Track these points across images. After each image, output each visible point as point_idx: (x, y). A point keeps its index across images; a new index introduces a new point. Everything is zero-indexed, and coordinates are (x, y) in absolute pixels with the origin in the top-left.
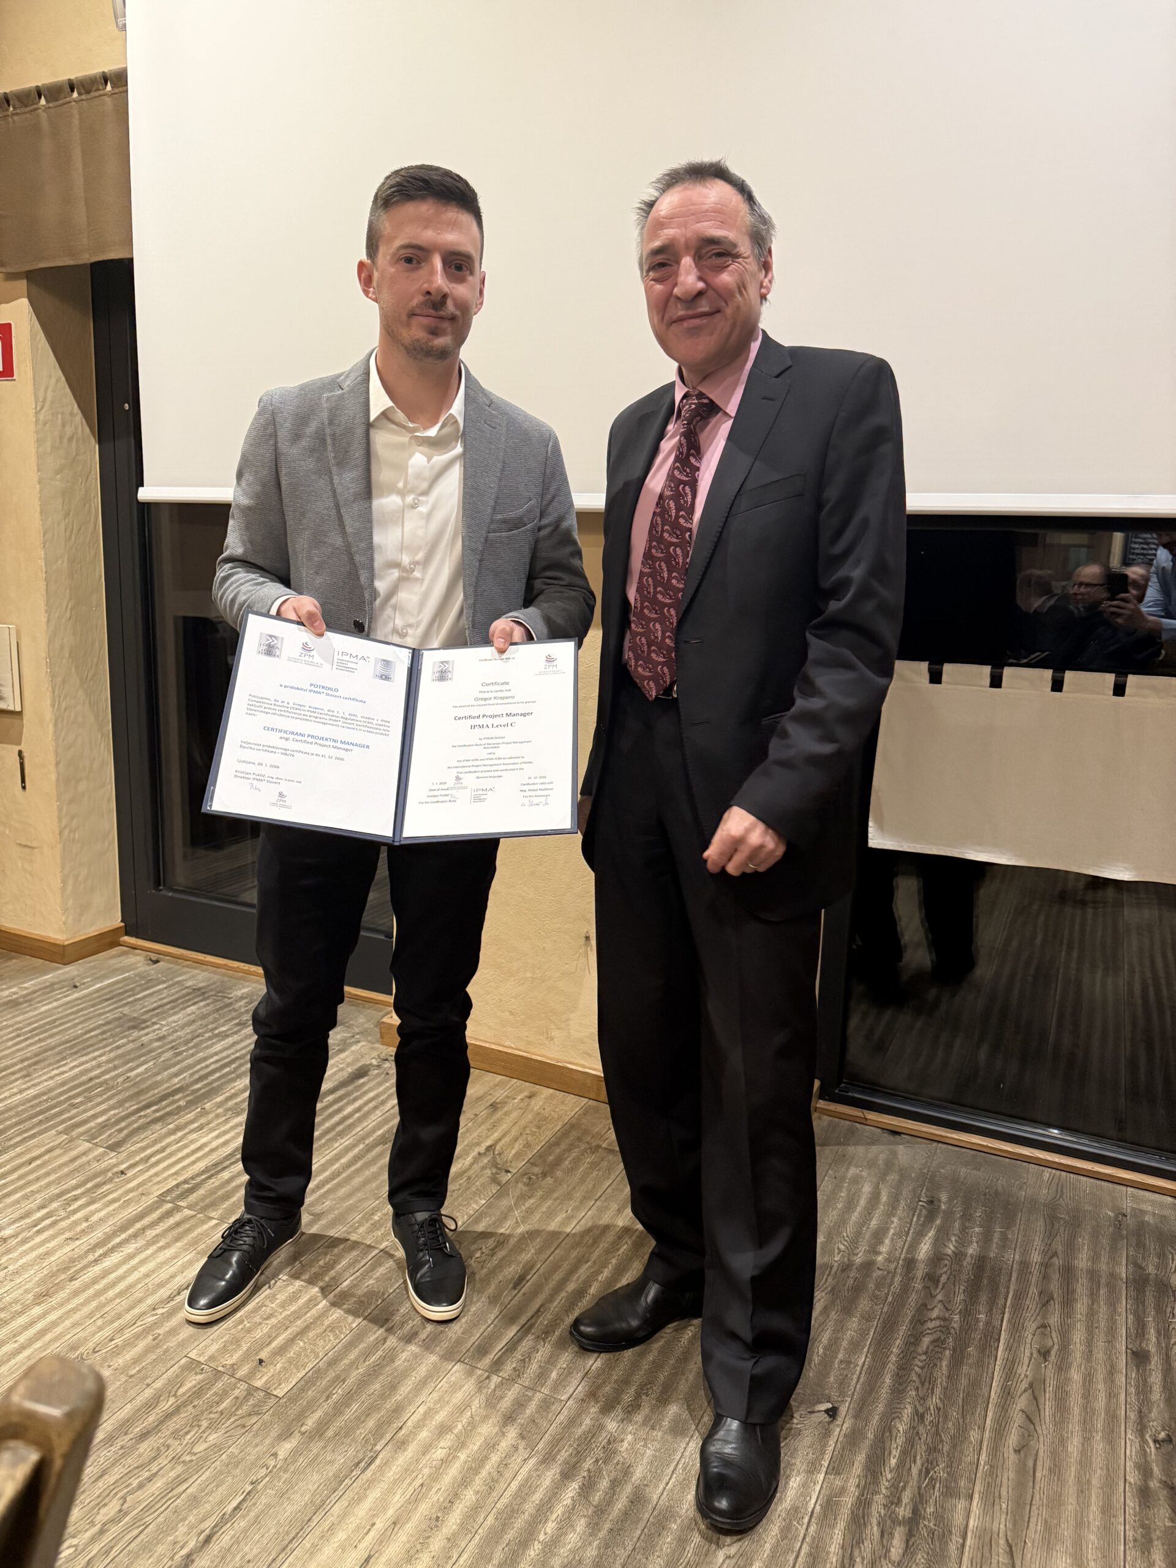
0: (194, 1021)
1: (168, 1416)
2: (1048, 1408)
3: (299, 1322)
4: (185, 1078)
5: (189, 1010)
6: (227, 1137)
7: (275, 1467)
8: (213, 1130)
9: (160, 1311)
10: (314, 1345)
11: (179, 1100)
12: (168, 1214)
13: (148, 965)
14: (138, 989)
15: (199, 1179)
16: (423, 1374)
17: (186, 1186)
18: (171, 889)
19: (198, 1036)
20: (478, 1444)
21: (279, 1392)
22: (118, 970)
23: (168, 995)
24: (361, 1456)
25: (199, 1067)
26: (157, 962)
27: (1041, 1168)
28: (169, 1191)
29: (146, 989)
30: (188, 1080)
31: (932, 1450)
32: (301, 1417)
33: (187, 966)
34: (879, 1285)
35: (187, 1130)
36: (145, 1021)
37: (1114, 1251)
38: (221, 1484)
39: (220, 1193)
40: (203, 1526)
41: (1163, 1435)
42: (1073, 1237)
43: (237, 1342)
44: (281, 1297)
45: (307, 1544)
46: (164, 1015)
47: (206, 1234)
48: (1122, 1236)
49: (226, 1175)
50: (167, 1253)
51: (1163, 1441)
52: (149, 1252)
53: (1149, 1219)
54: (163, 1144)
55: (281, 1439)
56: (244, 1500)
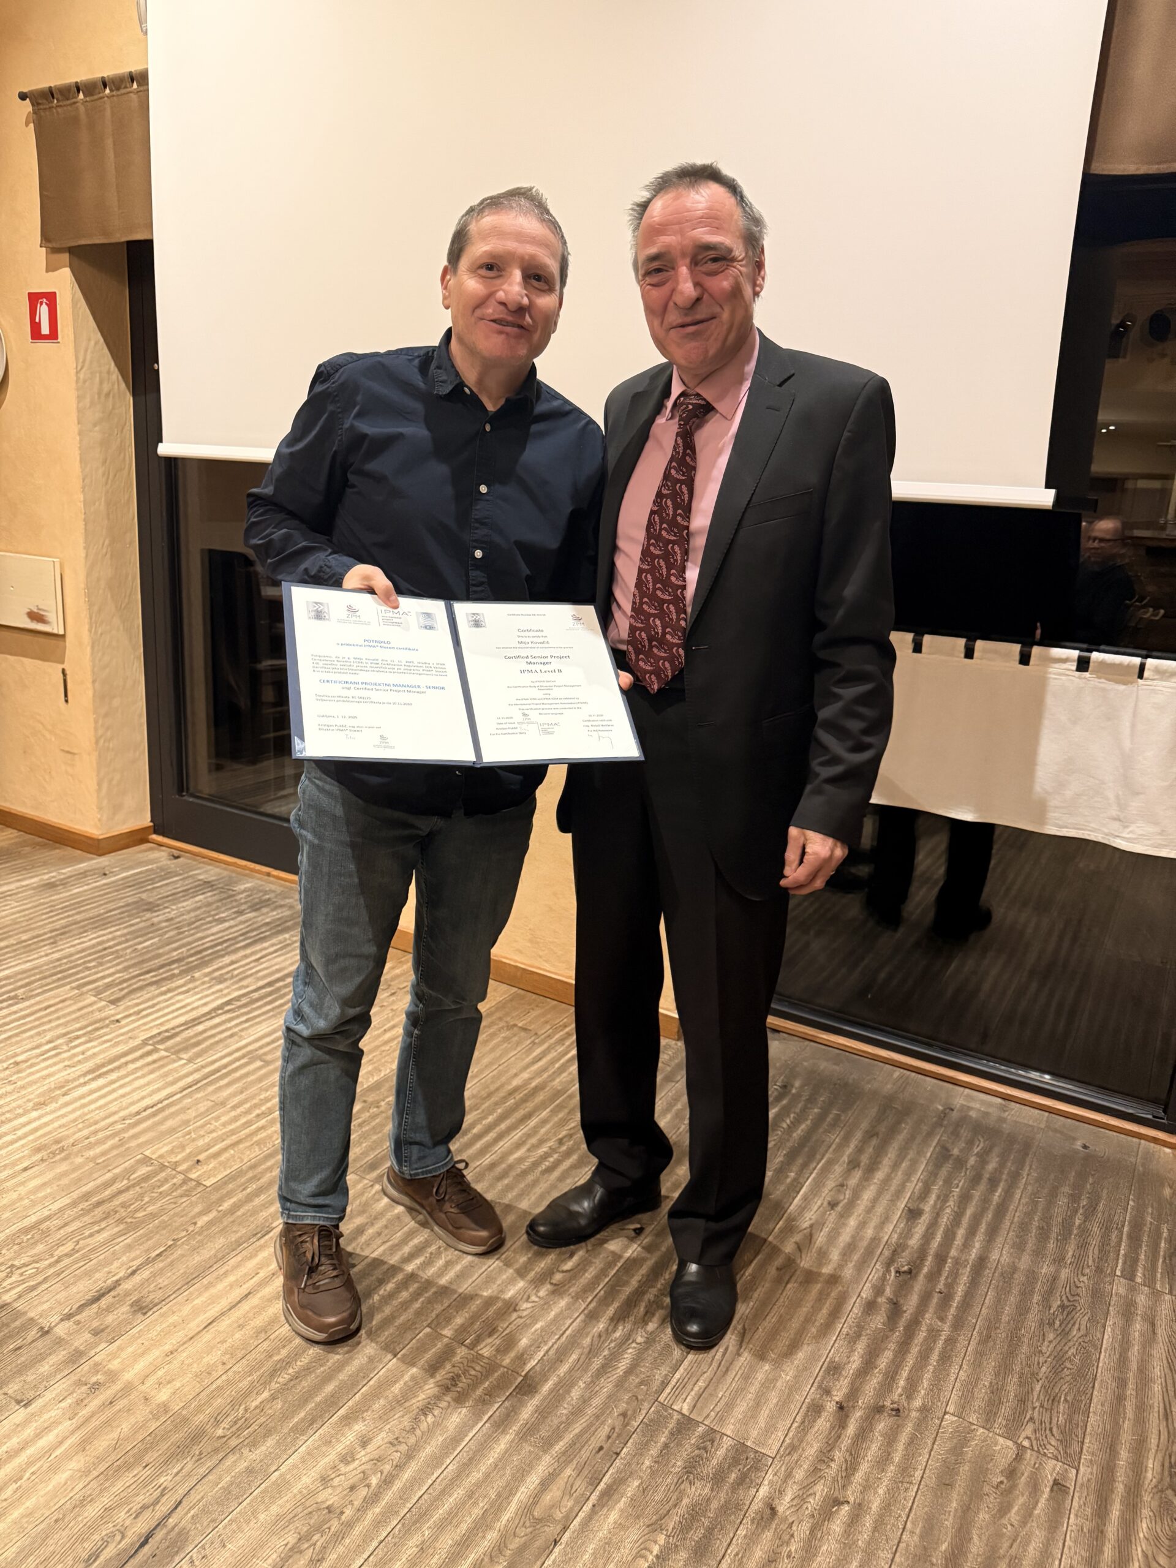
0: (199, 908)
1: (120, 1192)
4: (182, 952)
5: (197, 899)
6: (208, 999)
7: (193, 1231)
8: (197, 993)
9: (127, 1122)
10: (242, 1153)
11: (174, 969)
12: (149, 1053)
13: (170, 859)
14: (158, 879)
15: (178, 1030)
17: (167, 1034)
18: (193, 795)
19: (200, 920)
21: (208, 1183)
22: (144, 862)
23: (183, 886)
25: (196, 944)
26: (177, 857)
27: (893, 1067)
28: (152, 1037)
29: (164, 880)
30: (185, 954)
32: (221, 1200)
33: (203, 863)
35: (176, 992)
36: (158, 905)
37: (930, 1134)
38: (151, 1238)
39: (193, 1041)
40: (131, 1264)
41: (906, 1268)
42: (898, 1122)
43: (183, 1147)
44: (224, 1119)
45: (205, 1281)
46: (175, 901)
47: (175, 1070)
48: (941, 1125)
49: (200, 1028)
50: (142, 1082)
51: (904, 1272)
52: (127, 1080)
53: (973, 1114)
54: (155, 1001)
55: (201, 1214)
56: (165, 1250)
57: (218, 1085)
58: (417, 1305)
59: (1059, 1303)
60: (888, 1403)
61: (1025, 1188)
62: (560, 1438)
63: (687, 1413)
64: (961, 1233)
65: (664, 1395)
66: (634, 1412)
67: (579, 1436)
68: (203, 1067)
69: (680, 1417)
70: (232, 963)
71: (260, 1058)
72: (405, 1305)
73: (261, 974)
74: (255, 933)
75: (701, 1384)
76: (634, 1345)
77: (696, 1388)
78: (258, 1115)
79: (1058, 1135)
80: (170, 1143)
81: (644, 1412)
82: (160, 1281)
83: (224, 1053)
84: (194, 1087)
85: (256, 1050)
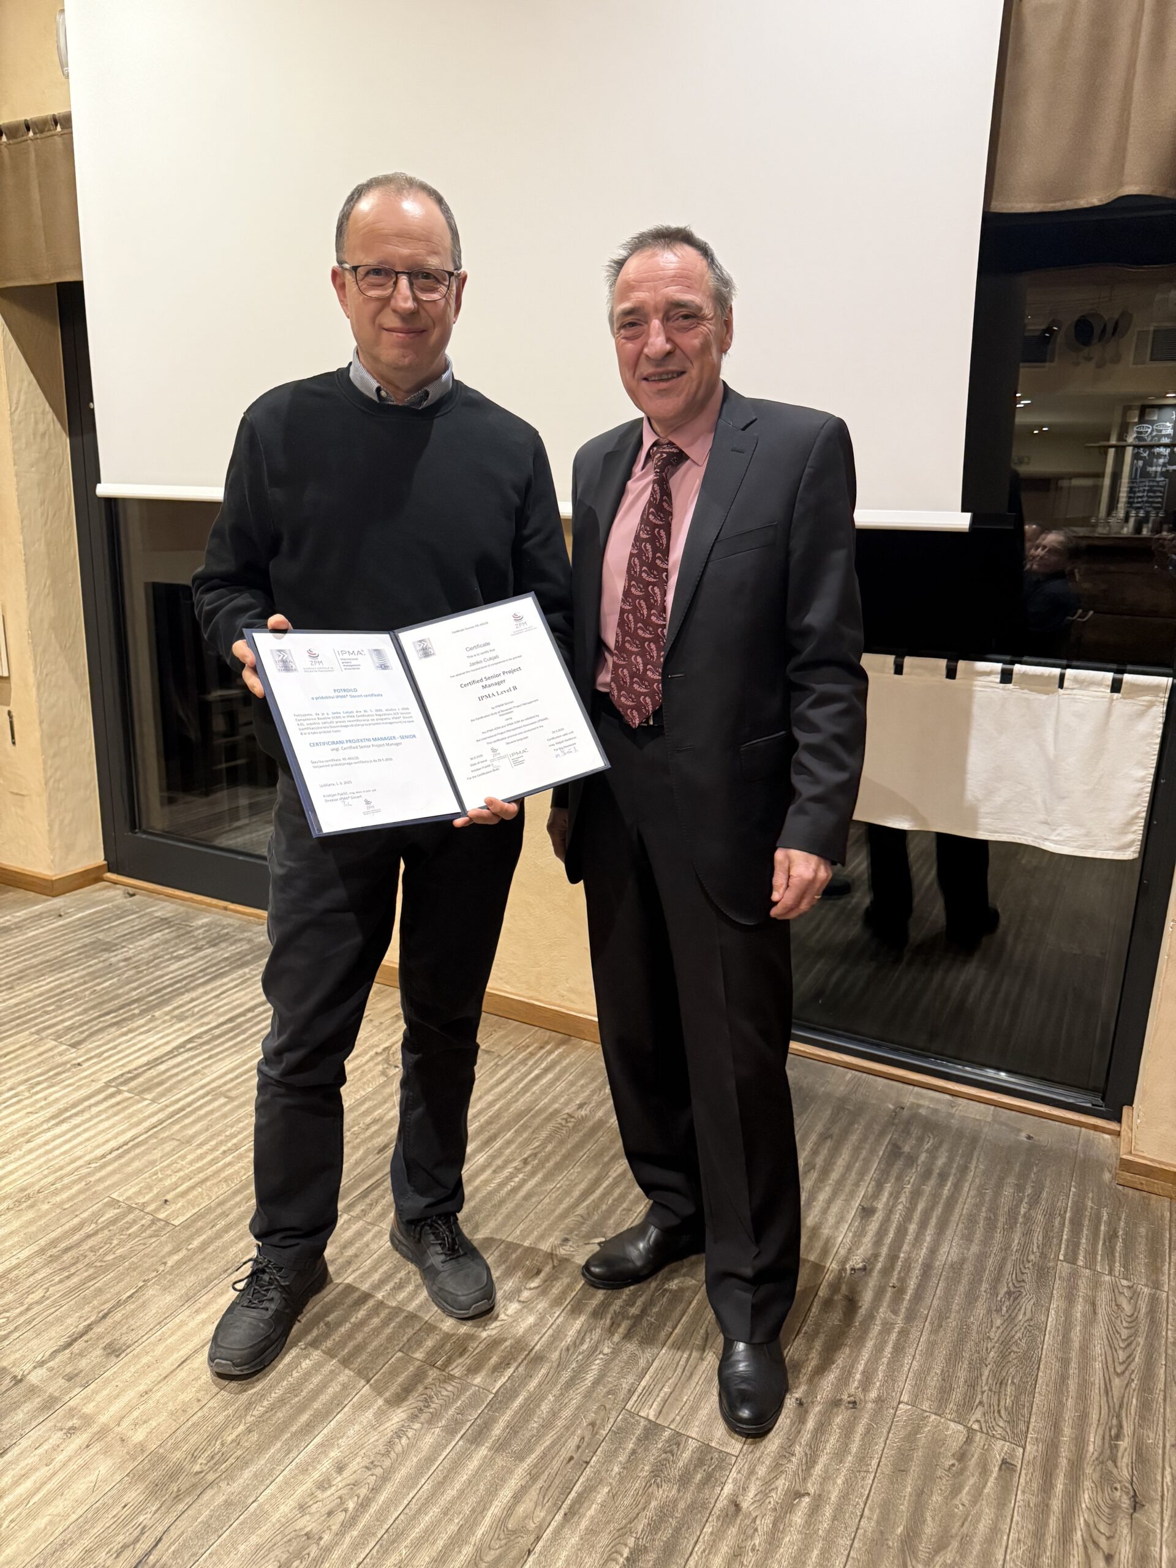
0: (157, 945)
1: (89, 1236)
3: (200, 1174)
4: (141, 992)
5: (155, 936)
6: (169, 1038)
7: (163, 1270)
8: (159, 1032)
9: (93, 1165)
10: (210, 1191)
11: (134, 1009)
12: (112, 1096)
13: (126, 897)
14: (114, 918)
15: (140, 1070)
17: (130, 1075)
18: (145, 832)
19: (159, 958)
21: (176, 1222)
22: (100, 901)
23: (140, 923)
25: (155, 983)
26: (133, 895)
27: (846, 1070)
28: (115, 1078)
29: (120, 918)
30: (144, 993)
33: (159, 899)
35: (137, 1032)
36: (116, 945)
37: (882, 1134)
38: (122, 1280)
39: (155, 1081)
40: (102, 1308)
41: (861, 1265)
42: (851, 1124)
43: (150, 1188)
44: (190, 1157)
45: (177, 1320)
46: (132, 940)
47: (140, 1111)
48: (893, 1124)
49: (163, 1067)
50: (107, 1124)
51: (859, 1269)
52: (91, 1123)
53: (923, 1111)
54: (116, 1043)
55: (171, 1253)
56: (136, 1292)
57: (183, 1124)
58: (388, 1330)
59: (1005, 1289)
60: (845, 1397)
61: (973, 1181)
62: (531, 1451)
63: (654, 1419)
64: (912, 1228)
65: (631, 1403)
66: (603, 1420)
67: (549, 1448)
68: (167, 1106)
69: (647, 1422)
70: (193, 1000)
71: (224, 1095)
72: (377, 1331)
73: (222, 1010)
74: (214, 969)
75: (666, 1389)
76: (601, 1356)
77: (662, 1394)
78: (224, 1152)
79: (1004, 1127)
80: (137, 1184)
81: (612, 1420)
82: (132, 1322)
83: (188, 1091)
84: (159, 1127)
85: (220, 1087)
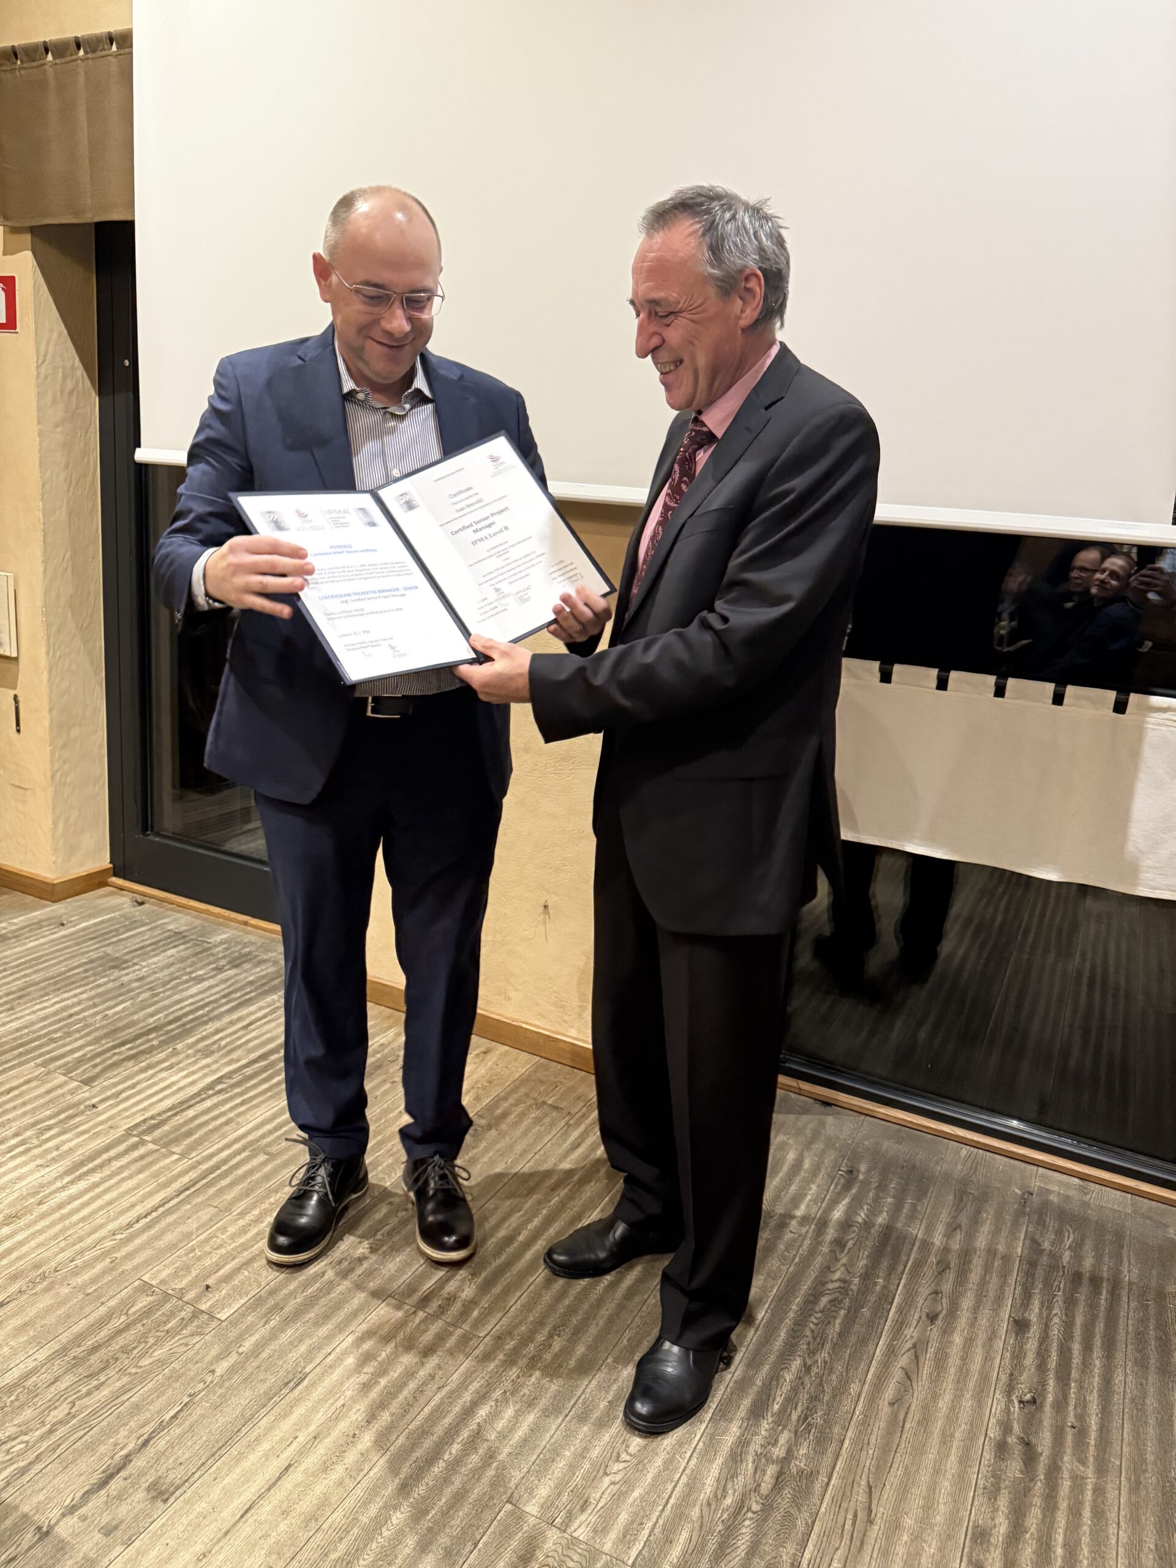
0: (172, 964)
1: (119, 1332)
2: (926, 1369)
3: (245, 1254)
4: (159, 1019)
5: (169, 953)
6: (195, 1077)
7: (212, 1382)
8: (182, 1069)
9: (118, 1237)
10: (258, 1275)
11: (153, 1039)
12: (134, 1147)
13: (134, 906)
14: (122, 930)
15: (165, 1116)
16: (355, 1307)
17: (153, 1122)
18: (158, 834)
19: (176, 979)
20: (398, 1371)
21: (222, 1316)
22: (104, 910)
23: (151, 937)
24: (290, 1376)
25: (174, 1008)
26: (141, 904)
27: (960, 1145)
28: (137, 1125)
29: (129, 930)
30: (163, 1021)
31: (814, 1399)
32: (240, 1338)
33: (171, 910)
34: (788, 1248)
35: (158, 1069)
36: (127, 961)
37: (1016, 1224)
38: (163, 1393)
39: (183, 1130)
40: (141, 1431)
41: (1028, 1397)
42: (978, 1212)
43: (187, 1268)
44: (232, 1230)
45: (234, 1452)
46: (145, 956)
47: (167, 1168)
48: (1025, 1213)
49: (191, 1113)
50: (130, 1184)
51: (1028, 1402)
52: (112, 1182)
53: (1053, 1198)
54: (134, 1081)
55: (219, 1358)
56: (181, 1410)
57: (219, 1186)
61: (1130, 1289)
64: (1076, 1347)
68: (199, 1163)
70: (218, 1031)
72: (477, 1474)
73: (251, 1044)
74: (239, 994)
76: (750, 1515)
79: (1148, 1221)
80: (172, 1263)
82: (180, 1453)
83: (220, 1145)
84: (193, 1190)
85: (257, 1140)
